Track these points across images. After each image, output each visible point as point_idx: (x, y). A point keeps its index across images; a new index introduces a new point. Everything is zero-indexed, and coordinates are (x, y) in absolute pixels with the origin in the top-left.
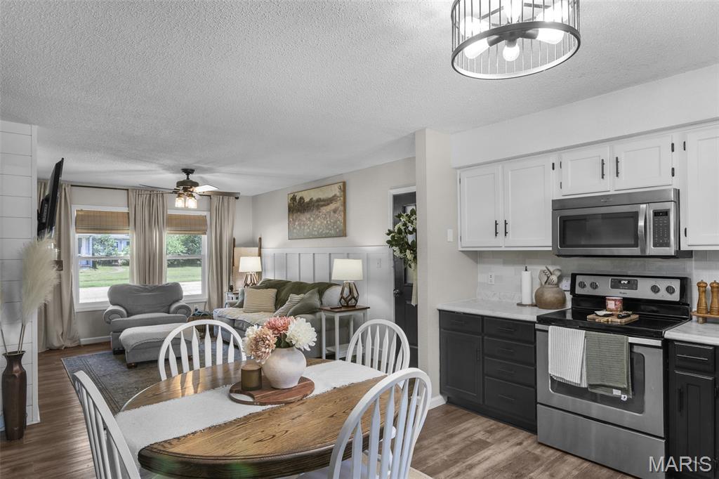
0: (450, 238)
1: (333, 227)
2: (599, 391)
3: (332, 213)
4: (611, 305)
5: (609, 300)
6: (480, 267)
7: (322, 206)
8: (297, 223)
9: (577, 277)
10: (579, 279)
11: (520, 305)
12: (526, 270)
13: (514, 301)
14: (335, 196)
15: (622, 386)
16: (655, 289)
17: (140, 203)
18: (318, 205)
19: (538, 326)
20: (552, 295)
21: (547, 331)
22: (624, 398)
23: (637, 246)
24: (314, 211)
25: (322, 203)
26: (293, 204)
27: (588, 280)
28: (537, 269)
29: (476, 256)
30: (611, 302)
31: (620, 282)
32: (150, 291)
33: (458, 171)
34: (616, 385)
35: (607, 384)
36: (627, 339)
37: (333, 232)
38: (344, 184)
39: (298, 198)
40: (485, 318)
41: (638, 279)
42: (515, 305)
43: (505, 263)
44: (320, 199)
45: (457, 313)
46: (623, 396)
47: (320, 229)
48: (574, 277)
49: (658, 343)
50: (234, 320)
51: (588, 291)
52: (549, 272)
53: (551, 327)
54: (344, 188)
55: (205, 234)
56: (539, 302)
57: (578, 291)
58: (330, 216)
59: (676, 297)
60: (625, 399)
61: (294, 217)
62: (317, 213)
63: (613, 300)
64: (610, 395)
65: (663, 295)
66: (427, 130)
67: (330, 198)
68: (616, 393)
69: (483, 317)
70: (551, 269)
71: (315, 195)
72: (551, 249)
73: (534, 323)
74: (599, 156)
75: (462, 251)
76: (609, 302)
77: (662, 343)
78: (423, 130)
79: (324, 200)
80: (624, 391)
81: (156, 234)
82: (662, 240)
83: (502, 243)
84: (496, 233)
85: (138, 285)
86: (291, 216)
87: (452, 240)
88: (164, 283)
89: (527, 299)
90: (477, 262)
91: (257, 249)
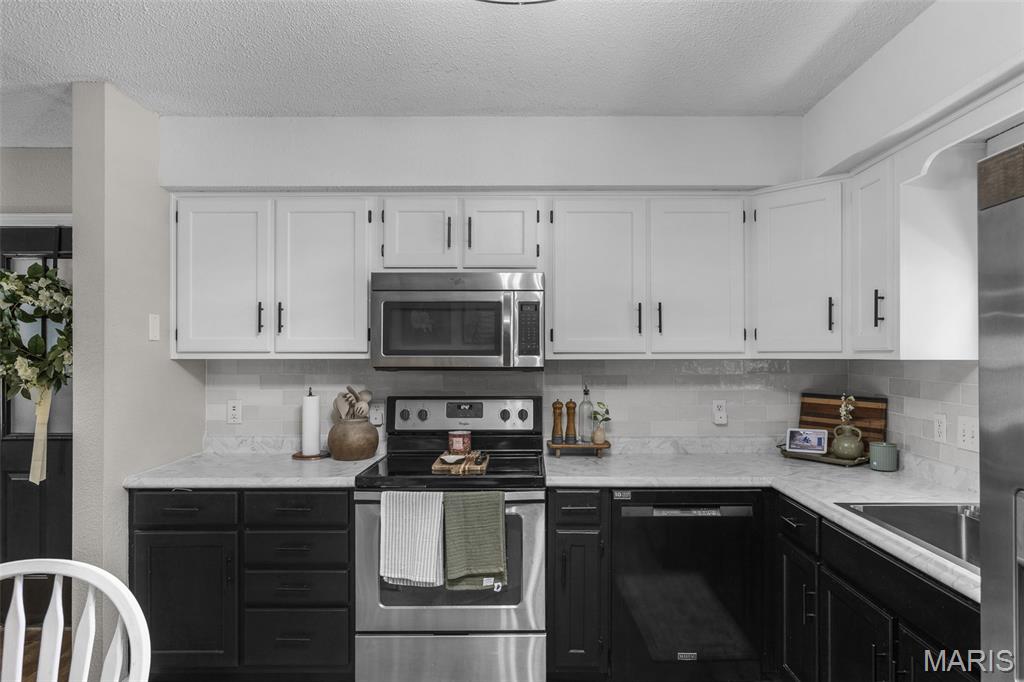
0: (154, 333)
2: (463, 587)
4: (458, 444)
5: (455, 436)
6: (211, 391)
9: (398, 402)
10: (400, 406)
11: (299, 456)
12: (310, 394)
13: (283, 451)
15: (496, 571)
16: (505, 415)
19: (358, 495)
20: (361, 435)
21: (379, 502)
22: (498, 586)
23: (499, 354)
27: (414, 407)
28: (331, 393)
29: (203, 370)
30: (458, 439)
31: (459, 407)
33: (173, 196)
34: (488, 571)
35: (475, 572)
36: (504, 496)
40: (246, 493)
41: (482, 401)
42: (290, 459)
43: (265, 382)
45: (177, 490)
46: (496, 585)
48: (391, 403)
49: (540, 495)
51: (414, 424)
52: (353, 397)
53: (384, 494)
56: (336, 450)
57: (399, 425)
59: (528, 425)
60: (499, 589)
63: (460, 436)
64: (479, 588)
65: (515, 424)
66: (108, 87)
68: (488, 582)
69: (241, 491)
70: (357, 389)
72: (366, 357)
73: (349, 491)
74: (444, 212)
75: (180, 362)
76: (455, 439)
77: (547, 495)
78: (100, 83)
80: (498, 576)
82: (530, 345)
83: (268, 346)
84: (260, 326)
87: (158, 338)
89: (311, 446)
90: (204, 382)
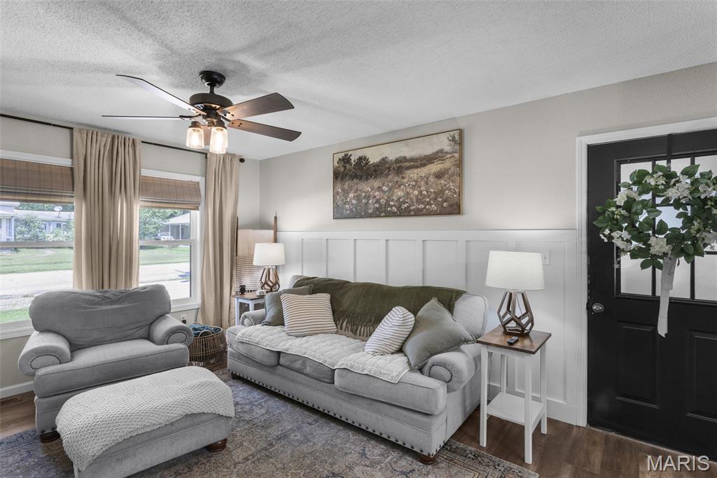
1: (435, 199)
3: (432, 179)
7: (408, 168)
8: (351, 195)
14: (441, 151)
17: (95, 151)
18: (399, 168)
24: (390, 177)
25: (407, 164)
26: (345, 167)
32: (112, 302)
37: (434, 207)
38: (461, 132)
39: (354, 158)
44: (405, 158)
47: (405, 203)
50: (279, 353)
54: (459, 139)
55: (197, 209)
58: (427, 183)
61: (346, 187)
62: (396, 179)
67: (429, 156)
71: (392, 153)
79: (412, 160)
81: (121, 206)
85: (90, 291)
86: (339, 185)
88: (134, 286)
91: (272, 232)
